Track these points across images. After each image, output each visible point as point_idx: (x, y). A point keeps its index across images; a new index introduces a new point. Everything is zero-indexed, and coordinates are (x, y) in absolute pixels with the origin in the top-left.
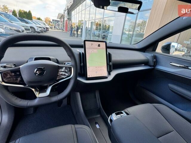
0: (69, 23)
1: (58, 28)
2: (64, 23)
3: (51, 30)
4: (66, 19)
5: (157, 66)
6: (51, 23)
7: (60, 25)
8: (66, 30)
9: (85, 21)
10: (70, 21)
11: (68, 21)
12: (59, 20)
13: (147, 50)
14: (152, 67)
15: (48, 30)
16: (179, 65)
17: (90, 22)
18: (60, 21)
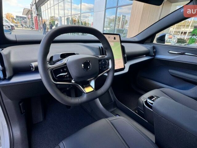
0: (39, 20)
1: (25, 26)
2: (32, 20)
3: (17, 28)
4: (34, 15)
5: (156, 55)
6: (14, 20)
7: (28, 22)
8: (37, 28)
9: (60, 17)
10: (40, 18)
11: (37, 18)
12: (26, 16)
13: (145, 42)
14: (153, 57)
15: (14, 29)
16: (177, 53)
17: (66, 18)
18: (27, 18)
